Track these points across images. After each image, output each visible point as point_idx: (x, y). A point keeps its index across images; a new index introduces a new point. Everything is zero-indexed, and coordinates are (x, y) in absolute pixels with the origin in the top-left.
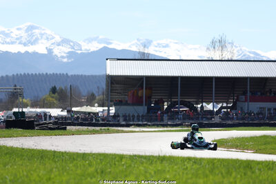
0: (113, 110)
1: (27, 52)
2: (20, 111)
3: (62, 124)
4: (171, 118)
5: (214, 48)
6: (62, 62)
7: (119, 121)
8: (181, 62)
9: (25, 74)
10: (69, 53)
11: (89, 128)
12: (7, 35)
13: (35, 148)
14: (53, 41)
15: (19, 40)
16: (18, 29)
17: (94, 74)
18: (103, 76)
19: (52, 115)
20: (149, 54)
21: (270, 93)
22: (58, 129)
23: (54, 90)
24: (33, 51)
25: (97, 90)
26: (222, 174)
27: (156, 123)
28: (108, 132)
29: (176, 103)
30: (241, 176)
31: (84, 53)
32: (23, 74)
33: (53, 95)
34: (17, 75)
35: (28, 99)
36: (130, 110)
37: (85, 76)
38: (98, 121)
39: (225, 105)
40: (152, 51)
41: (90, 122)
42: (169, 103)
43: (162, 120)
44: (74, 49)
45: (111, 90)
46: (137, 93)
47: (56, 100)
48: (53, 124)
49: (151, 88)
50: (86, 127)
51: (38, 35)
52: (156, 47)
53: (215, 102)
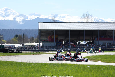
0: (41, 44)
1: (5, 20)
2: (2, 45)
3: (20, 50)
4: (66, 48)
5: (84, 17)
6: (20, 24)
7: (44, 49)
8: (70, 24)
9: (4, 29)
10: (23, 20)
11: (32, 52)
13: (9, 61)
14: (16, 15)
15: (1, 15)
16: (1, 10)
17: (33, 29)
18: (37, 30)
20: (56, 20)
21: (108, 37)
22: (18, 52)
23: (16, 36)
24: (7, 19)
25: (34, 36)
26: (88, 71)
28: (40, 54)
29: (68, 41)
30: (96, 72)
31: (29, 20)
32: (3, 29)
33: (16, 38)
34: (1, 29)
35: (5, 40)
36: (48, 44)
37: (30, 30)
38: (35, 49)
39: (89, 42)
40: (58, 19)
41: (32, 50)
42: (65, 41)
44: (25, 18)
45: (41, 36)
46: (52, 38)
47: (17, 40)
48: (16, 51)
49: (57, 35)
50: (30, 52)
51: (10, 13)
52: (60, 17)
53: (85, 40)
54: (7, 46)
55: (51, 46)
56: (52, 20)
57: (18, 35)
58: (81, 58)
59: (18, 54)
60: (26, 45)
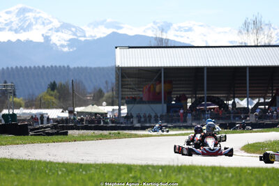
0: (124, 110)
1: (19, 40)
2: (11, 113)
3: (63, 128)
4: (196, 118)
5: (248, 31)
6: (62, 51)
7: (132, 123)
9: (17, 67)
10: (70, 40)
11: (96, 132)
13: (27, 158)
14: (50, 26)
15: (8, 26)
16: (7, 13)
17: (101, 66)
19: (51, 117)
20: (168, 40)
22: (57, 134)
23: (53, 86)
24: (26, 39)
25: (105, 85)
27: (178, 124)
28: (119, 137)
29: (202, 99)
31: (88, 40)
32: (14, 67)
33: (52, 93)
34: (8, 68)
35: (21, 98)
36: (145, 109)
37: (91, 68)
38: (107, 123)
39: (262, 100)
40: (171, 36)
41: (96, 124)
42: (194, 100)
43: (185, 121)
44: (76, 35)
45: (122, 85)
46: (154, 89)
48: (52, 128)
49: (170, 82)
50: (92, 131)
51: (32, 20)
52: (177, 31)
53: (250, 97)
54: (25, 116)
55: (153, 115)
56: (156, 38)
57: (58, 83)
58: (212, 147)
59: (55, 137)
60: (80, 113)
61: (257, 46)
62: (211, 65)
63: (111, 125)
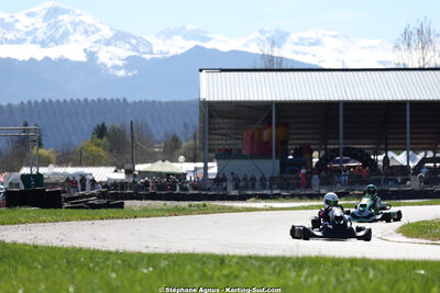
0: (213, 169)
1: (47, 58)
2: (34, 173)
3: (116, 196)
5: (409, 45)
6: (115, 76)
8: (343, 73)
9: (44, 101)
10: (128, 59)
11: (168, 203)
12: (9, 27)
13: (60, 244)
14: (97, 36)
15: (31, 36)
16: (29, 15)
17: (177, 99)
19: (97, 179)
20: (282, 58)
22: (107, 206)
23: (101, 131)
24: (58, 56)
25: (182, 128)
27: (298, 191)
28: (204, 211)
29: (336, 152)
31: (157, 59)
32: (40, 101)
33: (99, 141)
34: (29, 102)
35: (51, 150)
36: (245, 167)
37: (160, 103)
38: (186, 189)
39: (430, 155)
40: (287, 52)
41: (169, 191)
42: (323, 153)
43: (309, 186)
44: (138, 51)
45: (210, 129)
46: (260, 135)
47: (104, 149)
48: (99, 197)
49: (286, 125)
50: (162, 202)
51: (69, 26)
52: (297, 44)
53: (412, 149)
54: (57, 178)
55: (258, 177)
56: (263, 56)
57: (108, 125)
59: (103, 212)
60: (143, 174)
61: (423, 69)
62: (350, 99)
63: (191, 192)
